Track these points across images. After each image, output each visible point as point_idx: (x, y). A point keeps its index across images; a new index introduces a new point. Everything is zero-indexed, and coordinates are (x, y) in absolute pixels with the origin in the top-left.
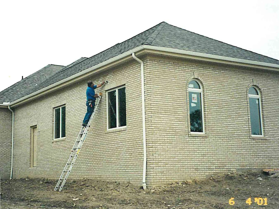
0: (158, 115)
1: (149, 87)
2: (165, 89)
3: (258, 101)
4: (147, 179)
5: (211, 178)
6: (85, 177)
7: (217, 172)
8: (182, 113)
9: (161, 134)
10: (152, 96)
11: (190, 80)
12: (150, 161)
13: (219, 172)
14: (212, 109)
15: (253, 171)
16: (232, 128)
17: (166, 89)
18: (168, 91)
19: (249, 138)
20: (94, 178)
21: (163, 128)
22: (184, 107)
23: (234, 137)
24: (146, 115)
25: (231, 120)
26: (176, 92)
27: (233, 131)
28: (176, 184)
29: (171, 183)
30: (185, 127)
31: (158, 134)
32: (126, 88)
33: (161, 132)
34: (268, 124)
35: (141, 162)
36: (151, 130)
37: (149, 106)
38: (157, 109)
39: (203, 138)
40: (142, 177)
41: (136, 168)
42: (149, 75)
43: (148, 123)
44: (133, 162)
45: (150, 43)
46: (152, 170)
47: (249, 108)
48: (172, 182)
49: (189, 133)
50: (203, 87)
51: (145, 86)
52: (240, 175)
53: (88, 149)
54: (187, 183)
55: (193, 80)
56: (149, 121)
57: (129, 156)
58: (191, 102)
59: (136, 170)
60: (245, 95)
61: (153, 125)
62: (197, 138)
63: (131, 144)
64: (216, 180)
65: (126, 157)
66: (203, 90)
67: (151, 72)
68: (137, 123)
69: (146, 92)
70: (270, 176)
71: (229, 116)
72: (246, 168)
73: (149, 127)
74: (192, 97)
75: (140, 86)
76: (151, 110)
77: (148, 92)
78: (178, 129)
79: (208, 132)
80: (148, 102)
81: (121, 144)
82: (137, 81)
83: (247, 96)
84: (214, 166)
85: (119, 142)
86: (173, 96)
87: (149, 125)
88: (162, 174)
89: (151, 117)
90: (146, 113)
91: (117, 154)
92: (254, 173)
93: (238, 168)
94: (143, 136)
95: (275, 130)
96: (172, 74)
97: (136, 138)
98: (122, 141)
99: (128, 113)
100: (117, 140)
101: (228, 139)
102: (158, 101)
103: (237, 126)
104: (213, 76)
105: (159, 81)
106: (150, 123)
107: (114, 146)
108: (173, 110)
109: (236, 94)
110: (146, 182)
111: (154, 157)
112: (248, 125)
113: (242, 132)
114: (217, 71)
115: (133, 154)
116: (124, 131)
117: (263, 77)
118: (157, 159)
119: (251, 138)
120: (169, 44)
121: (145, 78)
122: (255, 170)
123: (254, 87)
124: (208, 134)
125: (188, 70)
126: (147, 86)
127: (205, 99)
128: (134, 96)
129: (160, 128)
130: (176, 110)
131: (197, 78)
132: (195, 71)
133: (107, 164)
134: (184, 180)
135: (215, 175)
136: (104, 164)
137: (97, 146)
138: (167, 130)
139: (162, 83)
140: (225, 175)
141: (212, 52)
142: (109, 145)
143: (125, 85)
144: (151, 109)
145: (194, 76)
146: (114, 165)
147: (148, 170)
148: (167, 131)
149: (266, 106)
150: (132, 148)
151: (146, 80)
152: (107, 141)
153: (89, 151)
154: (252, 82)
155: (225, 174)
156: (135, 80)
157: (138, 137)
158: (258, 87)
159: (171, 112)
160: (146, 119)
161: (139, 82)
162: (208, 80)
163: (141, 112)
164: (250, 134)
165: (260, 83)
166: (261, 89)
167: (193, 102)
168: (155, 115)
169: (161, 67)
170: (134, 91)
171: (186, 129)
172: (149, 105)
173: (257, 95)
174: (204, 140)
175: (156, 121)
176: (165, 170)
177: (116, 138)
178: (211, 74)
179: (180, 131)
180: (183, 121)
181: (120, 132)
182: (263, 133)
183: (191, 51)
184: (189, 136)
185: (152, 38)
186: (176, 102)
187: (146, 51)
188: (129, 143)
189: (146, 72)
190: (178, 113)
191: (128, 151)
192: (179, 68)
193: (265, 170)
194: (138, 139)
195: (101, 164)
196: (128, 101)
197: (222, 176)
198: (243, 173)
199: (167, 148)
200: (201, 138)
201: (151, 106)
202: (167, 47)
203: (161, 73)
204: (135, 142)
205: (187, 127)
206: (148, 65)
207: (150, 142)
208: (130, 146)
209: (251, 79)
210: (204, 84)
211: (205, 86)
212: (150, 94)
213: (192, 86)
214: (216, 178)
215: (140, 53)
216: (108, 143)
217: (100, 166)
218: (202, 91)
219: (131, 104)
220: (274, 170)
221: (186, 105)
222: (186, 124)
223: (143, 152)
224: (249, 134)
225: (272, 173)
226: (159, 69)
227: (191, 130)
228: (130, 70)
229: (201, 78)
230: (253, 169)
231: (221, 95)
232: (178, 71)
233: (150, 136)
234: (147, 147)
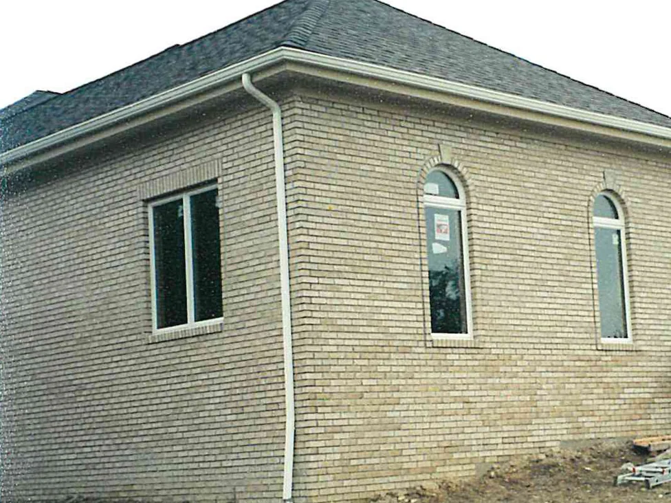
0: (331, 281)
1: (303, 191)
2: (351, 196)
3: (617, 237)
4: (297, 487)
5: (493, 474)
6: (74, 490)
7: (506, 453)
8: (405, 273)
9: (341, 342)
10: (310, 218)
11: (429, 169)
12: (306, 431)
13: (513, 453)
14: (494, 262)
15: (607, 445)
16: (547, 318)
17: (355, 197)
18: (363, 204)
19: (594, 347)
20: (106, 495)
21: (349, 322)
22: (412, 255)
23: (555, 347)
24: (293, 281)
25: (545, 294)
26: (387, 207)
27: (551, 329)
28: (389, 497)
29: (372, 498)
30: (414, 318)
31: (331, 342)
32: (220, 193)
33: (340, 335)
34: (644, 305)
35: (277, 433)
36: (310, 328)
37: (303, 252)
38: (328, 261)
39: (468, 351)
40: (278, 481)
41: (258, 455)
42: (300, 151)
43: (300, 308)
44: (247, 436)
45: (303, 43)
46: (312, 458)
47: (594, 259)
48: (378, 493)
49: (428, 338)
50: (467, 193)
51: (289, 186)
52: (572, 460)
53: (82, 399)
54: (421, 493)
55: (436, 168)
56: (304, 300)
57: (233, 417)
58: (431, 239)
59: (259, 462)
60: (582, 219)
61: (315, 314)
62: (450, 350)
63: (239, 378)
64: (507, 480)
65: (222, 419)
66: (468, 203)
67: (307, 139)
68: (261, 308)
69: (291, 206)
70: (653, 457)
71: (542, 283)
72: (587, 436)
73: (302, 321)
74: (436, 222)
75: (270, 185)
76: (309, 266)
77: (300, 203)
78: (393, 324)
79: (483, 332)
80: (298, 239)
81: (204, 377)
82: (259, 169)
83: (588, 223)
84: (500, 435)
85: (198, 370)
86: (379, 219)
87: (303, 314)
88: (346, 469)
89: (308, 286)
90: (293, 274)
91: (189, 410)
92: (607, 450)
93: (565, 438)
94: (282, 348)
95: (662, 323)
96: (374, 150)
97: (259, 355)
98: (206, 369)
99: (229, 274)
100: (190, 366)
101: (537, 352)
102: (332, 234)
103: (564, 312)
104: (496, 158)
105: (334, 169)
106: (305, 307)
107: (178, 386)
108: (379, 265)
109: (560, 217)
110: (292, 497)
111: (321, 416)
112: (591, 308)
113: (576, 330)
114: (506, 142)
115: (246, 410)
116: (215, 336)
117: (630, 166)
118: (330, 423)
119: (600, 348)
120: (361, 51)
121: (288, 160)
122: (611, 441)
123: (609, 195)
124: (483, 339)
125: (422, 136)
126: (296, 184)
127: (473, 230)
128: (249, 217)
129: (339, 322)
130: (388, 265)
131: (449, 163)
132: (444, 142)
133: (153, 444)
134: (413, 485)
135: (503, 462)
136: (143, 445)
137: (115, 388)
138: (361, 329)
139: (343, 176)
140: (531, 462)
141: (490, 82)
142: (159, 382)
143: (215, 181)
144: (309, 262)
145: (441, 158)
146: (180, 448)
147: (302, 459)
148: (361, 331)
149: (637, 252)
150: (245, 390)
151: (292, 165)
152: (154, 371)
153: (87, 403)
154: (602, 180)
155: (529, 458)
156: (253, 164)
157: (267, 354)
158: (617, 195)
159: (372, 271)
160: (294, 295)
161: (265, 173)
162: (482, 172)
163: (276, 271)
164: (598, 336)
165: (622, 183)
166: (625, 200)
167: (437, 238)
168: (321, 280)
169: (339, 125)
170: (249, 204)
171: (418, 325)
172: (301, 248)
173: (616, 220)
174: (470, 357)
175: (324, 301)
176: (355, 455)
177: (187, 360)
178: (490, 151)
179: (400, 330)
180: (409, 299)
181: (201, 338)
182: (629, 333)
183: (431, 76)
184: (427, 347)
185: (305, 27)
186: (387, 240)
187: (289, 68)
188: (235, 372)
189: (291, 139)
190: (395, 272)
191: (228, 399)
192: (396, 129)
193: (638, 441)
194: (267, 361)
195: (133, 446)
196: (227, 236)
197: (523, 466)
198: (580, 453)
199: (362, 384)
200: (462, 351)
201: (310, 252)
202: (357, 59)
203: (338, 144)
204: (256, 369)
205: (421, 319)
206: (297, 118)
207: (306, 369)
208: (237, 385)
209: (599, 169)
210: (469, 182)
211: (474, 190)
212: (307, 211)
213: (433, 187)
214: (507, 473)
215: (268, 75)
216: (155, 377)
217: (127, 452)
218: (465, 205)
219: (239, 246)
220: (663, 440)
221: (418, 249)
222: (418, 310)
223: (284, 402)
224: (593, 336)
225: (657, 449)
226: (333, 130)
227: (432, 328)
228: (235, 131)
229: (462, 165)
230: (604, 439)
231: (517, 217)
232: (391, 140)
233: (308, 348)
234: (297, 384)
